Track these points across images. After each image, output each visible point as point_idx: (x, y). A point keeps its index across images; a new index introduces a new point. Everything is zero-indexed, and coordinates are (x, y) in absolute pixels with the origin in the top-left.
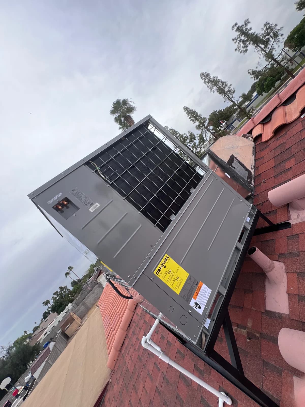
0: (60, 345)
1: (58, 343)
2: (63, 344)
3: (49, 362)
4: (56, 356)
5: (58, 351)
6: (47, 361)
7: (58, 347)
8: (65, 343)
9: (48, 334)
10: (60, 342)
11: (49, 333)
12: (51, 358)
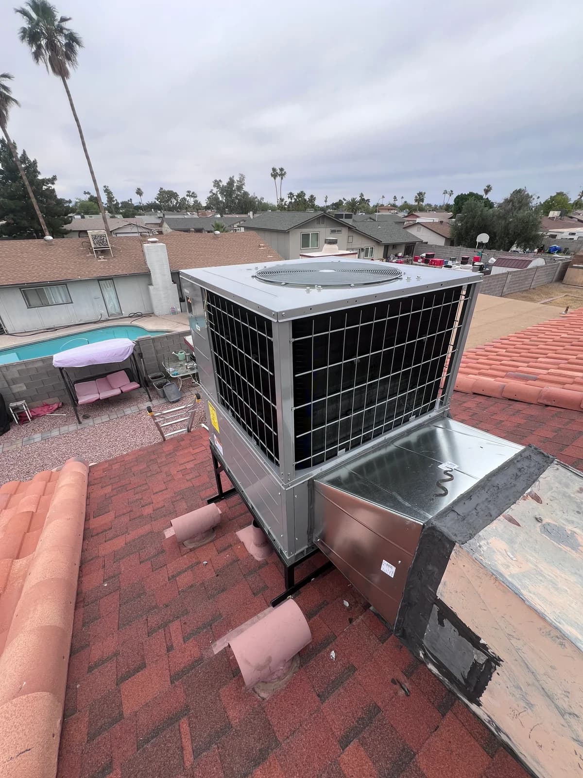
0: (542, 276)
1: (544, 269)
2: (546, 278)
3: (509, 275)
4: (522, 280)
5: (531, 278)
6: (508, 273)
7: (537, 274)
8: (551, 280)
9: (573, 239)
10: (547, 272)
11: (575, 238)
12: (514, 275)
